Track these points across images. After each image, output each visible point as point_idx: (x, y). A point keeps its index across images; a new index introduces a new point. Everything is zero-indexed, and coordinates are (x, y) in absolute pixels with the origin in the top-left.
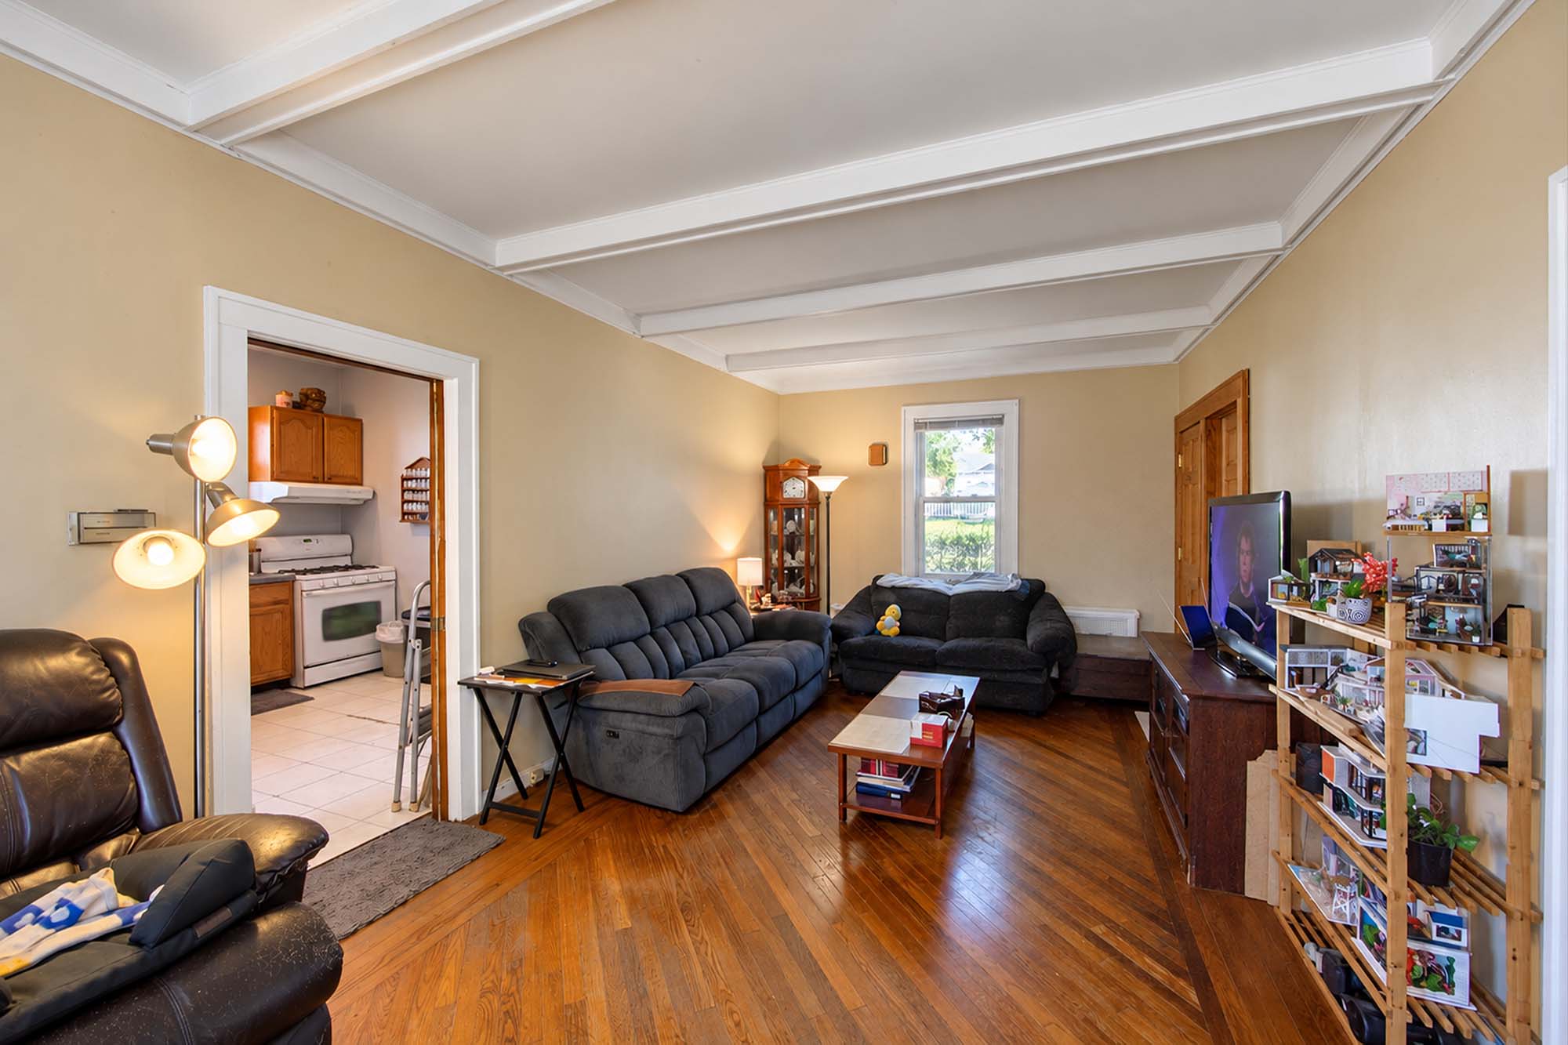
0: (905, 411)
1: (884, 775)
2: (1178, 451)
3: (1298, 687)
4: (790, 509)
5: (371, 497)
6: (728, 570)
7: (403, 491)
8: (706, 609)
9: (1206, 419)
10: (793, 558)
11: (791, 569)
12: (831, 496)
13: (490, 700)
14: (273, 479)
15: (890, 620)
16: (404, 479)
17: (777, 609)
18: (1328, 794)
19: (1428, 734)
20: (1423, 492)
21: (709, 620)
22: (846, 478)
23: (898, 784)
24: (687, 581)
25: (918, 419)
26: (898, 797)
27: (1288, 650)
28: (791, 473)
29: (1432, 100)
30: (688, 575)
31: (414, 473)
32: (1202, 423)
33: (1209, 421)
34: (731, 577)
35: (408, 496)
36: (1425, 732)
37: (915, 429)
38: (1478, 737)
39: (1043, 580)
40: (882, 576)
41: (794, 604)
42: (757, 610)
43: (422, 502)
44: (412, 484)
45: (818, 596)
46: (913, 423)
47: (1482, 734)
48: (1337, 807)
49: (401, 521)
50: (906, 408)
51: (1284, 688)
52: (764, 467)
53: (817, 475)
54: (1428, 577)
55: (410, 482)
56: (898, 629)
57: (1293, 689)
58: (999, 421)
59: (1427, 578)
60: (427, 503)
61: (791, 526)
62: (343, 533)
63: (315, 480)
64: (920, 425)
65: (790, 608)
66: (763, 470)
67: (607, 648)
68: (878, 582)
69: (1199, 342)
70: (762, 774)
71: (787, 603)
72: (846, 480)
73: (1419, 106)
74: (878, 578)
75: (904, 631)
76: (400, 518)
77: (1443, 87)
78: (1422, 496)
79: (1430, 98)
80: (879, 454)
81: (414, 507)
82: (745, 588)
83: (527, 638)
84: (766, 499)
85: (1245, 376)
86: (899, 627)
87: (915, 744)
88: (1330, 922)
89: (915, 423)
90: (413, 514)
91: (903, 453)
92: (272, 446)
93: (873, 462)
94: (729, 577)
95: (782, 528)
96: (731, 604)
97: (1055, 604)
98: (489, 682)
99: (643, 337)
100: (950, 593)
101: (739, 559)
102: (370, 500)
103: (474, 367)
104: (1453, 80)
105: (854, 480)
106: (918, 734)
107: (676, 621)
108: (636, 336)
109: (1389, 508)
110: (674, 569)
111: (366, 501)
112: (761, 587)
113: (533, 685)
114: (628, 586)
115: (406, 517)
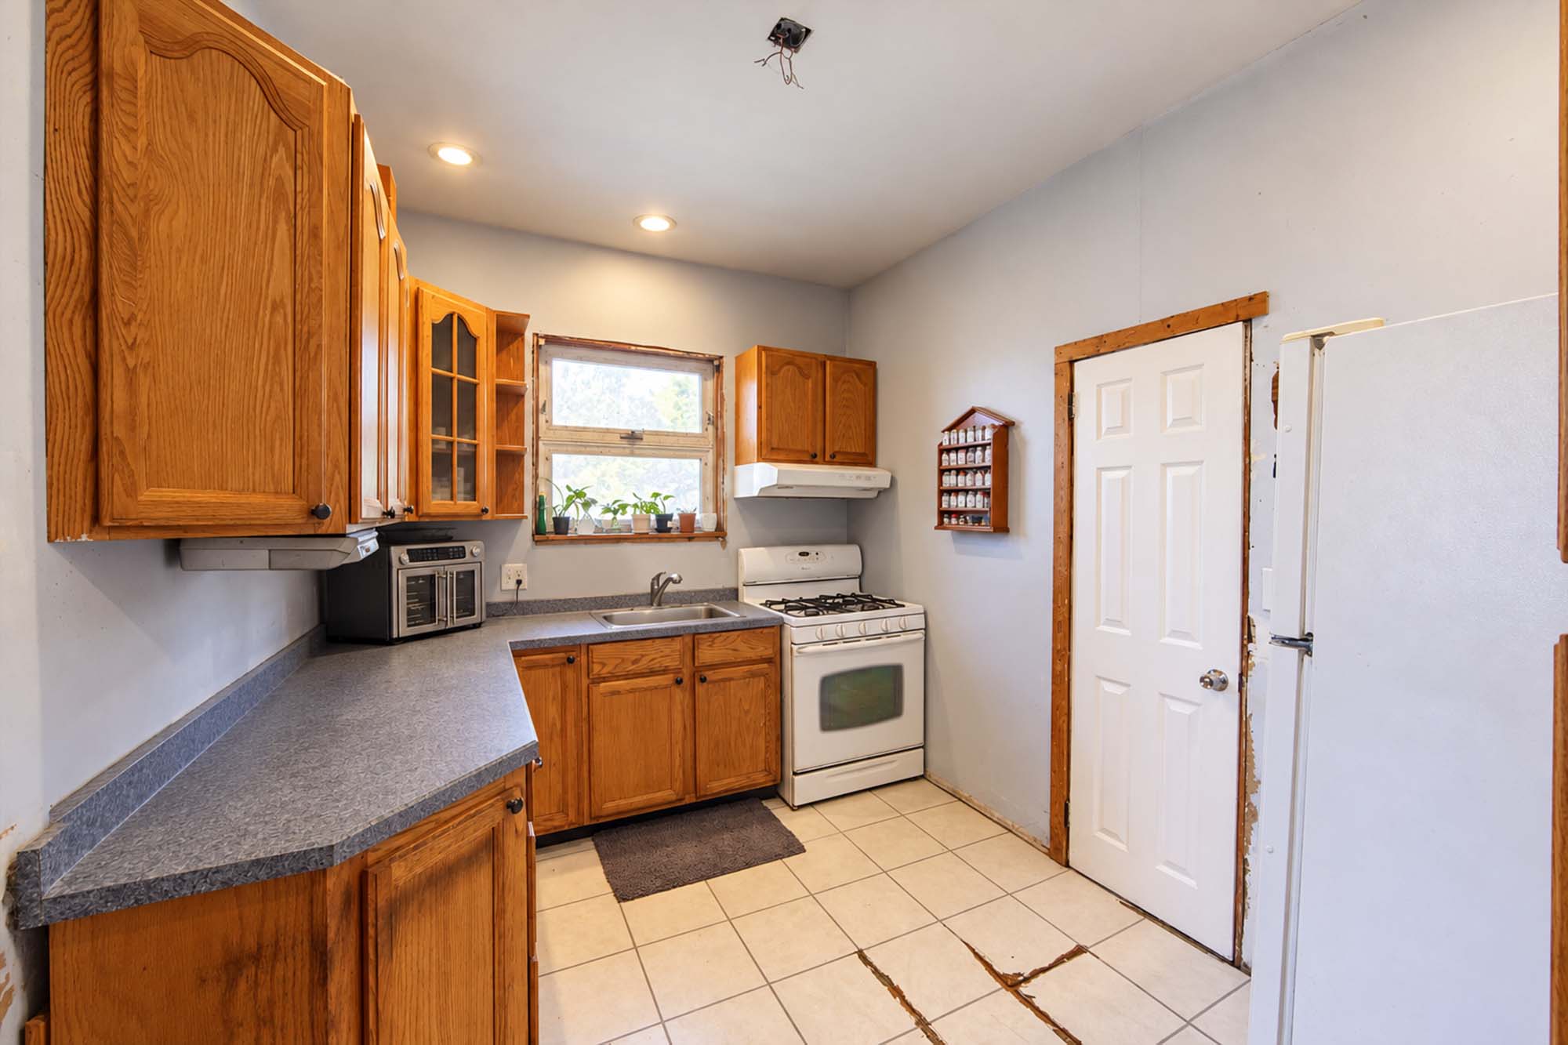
5: (888, 486)
7: (942, 472)
14: (762, 458)
16: (943, 450)
31: (962, 438)
35: (950, 481)
43: (975, 491)
44: (958, 459)
49: (936, 528)
55: (953, 455)
60: (986, 492)
62: (850, 541)
63: (813, 459)
76: (935, 522)
81: (959, 502)
90: (958, 514)
92: (760, 407)
102: (885, 490)
111: (881, 492)
115: (946, 520)
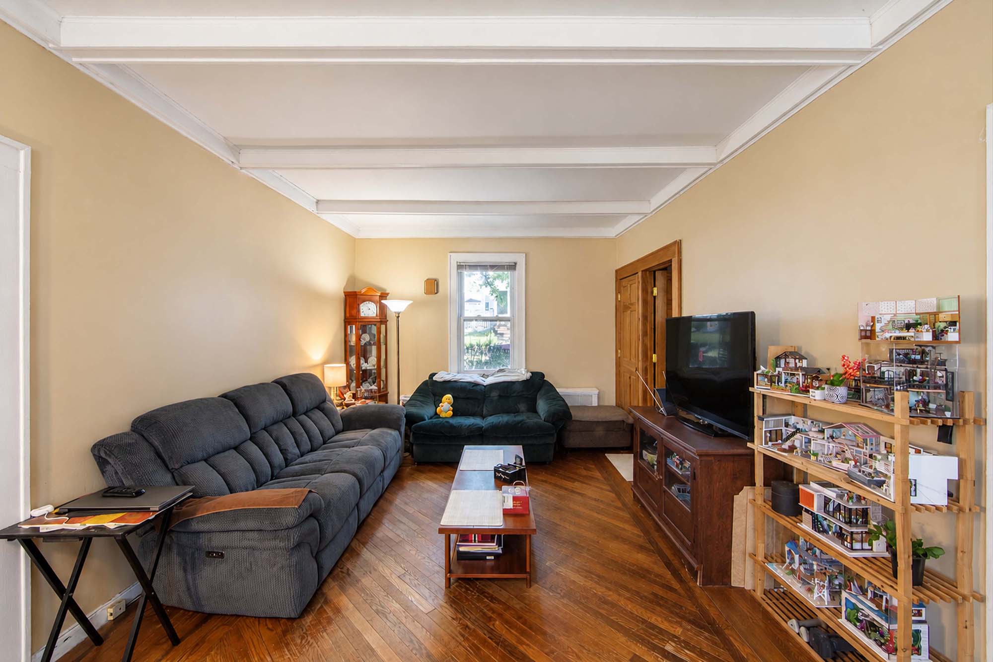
0: (450, 256)
1: (479, 542)
2: (618, 291)
3: (770, 443)
4: (364, 325)
6: (317, 373)
8: (302, 408)
9: (642, 271)
10: (366, 362)
11: (365, 371)
12: (400, 315)
13: (44, 548)
15: (446, 405)
17: (359, 404)
18: (806, 516)
19: (917, 482)
20: (880, 314)
21: (303, 418)
22: (411, 302)
23: (493, 547)
24: (284, 387)
25: (460, 263)
26: (493, 558)
27: (765, 419)
28: (367, 298)
29: (860, 63)
30: (285, 381)
32: (640, 274)
33: (644, 272)
34: (320, 379)
36: (915, 480)
37: (457, 269)
38: (946, 480)
39: (543, 372)
40: (436, 374)
41: (372, 398)
42: (341, 405)
45: (387, 390)
46: (456, 266)
47: (949, 478)
48: (815, 527)
50: (451, 254)
51: (762, 445)
52: (344, 292)
53: (386, 299)
54: (889, 371)
56: (452, 413)
57: (767, 446)
58: (512, 267)
59: (887, 372)
61: (366, 338)
64: (460, 267)
65: (370, 403)
66: (343, 295)
67: (206, 460)
68: (434, 378)
69: (639, 222)
70: (366, 554)
71: (366, 398)
72: (412, 304)
73: (851, 66)
74: (433, 375)
75: (456, 412)
77: (872, 53)
78: (880, 316)
79: (860, 62)
80: (432, 286)
82: (330, 388)
83: (102, 463)
84: (345, 318)
85: (678, 244)
86: (452, 411)
87: (507, 513)
88: (817, 608)
89: (458, 266)
91: (448, 285)
93: (428, 292)
94: (320, 380)
95: (359, 338)
96: (321, 404)
97: (551, 388)
98: (44, 529)
99: (241, 168)
100: (485, 384)
101: (325, 366)
103: (23, 157)
104: (881, 49)
105: (416, 304)
106: (510, 505)
107: (275, 422)
108: (235, 166)
109: (859, 324)
110: (268, 375)
112: (345, 387)
113: (110, 522)
114: (224, 396)
